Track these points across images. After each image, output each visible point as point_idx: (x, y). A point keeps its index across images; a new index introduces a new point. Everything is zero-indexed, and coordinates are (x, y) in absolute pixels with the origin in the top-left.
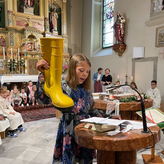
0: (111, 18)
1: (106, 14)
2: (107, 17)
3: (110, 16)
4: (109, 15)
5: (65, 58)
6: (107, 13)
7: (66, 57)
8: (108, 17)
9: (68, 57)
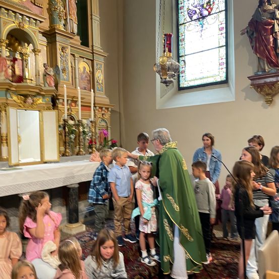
0: (203, 17)
1: (185, 9)
2: (191, 17)
3: (201, 15)
4: (198, 11)
5: (100, 110)
6: (191, 8)
7: (104, 109)
8: (195, 17)
9: (107, 109)
